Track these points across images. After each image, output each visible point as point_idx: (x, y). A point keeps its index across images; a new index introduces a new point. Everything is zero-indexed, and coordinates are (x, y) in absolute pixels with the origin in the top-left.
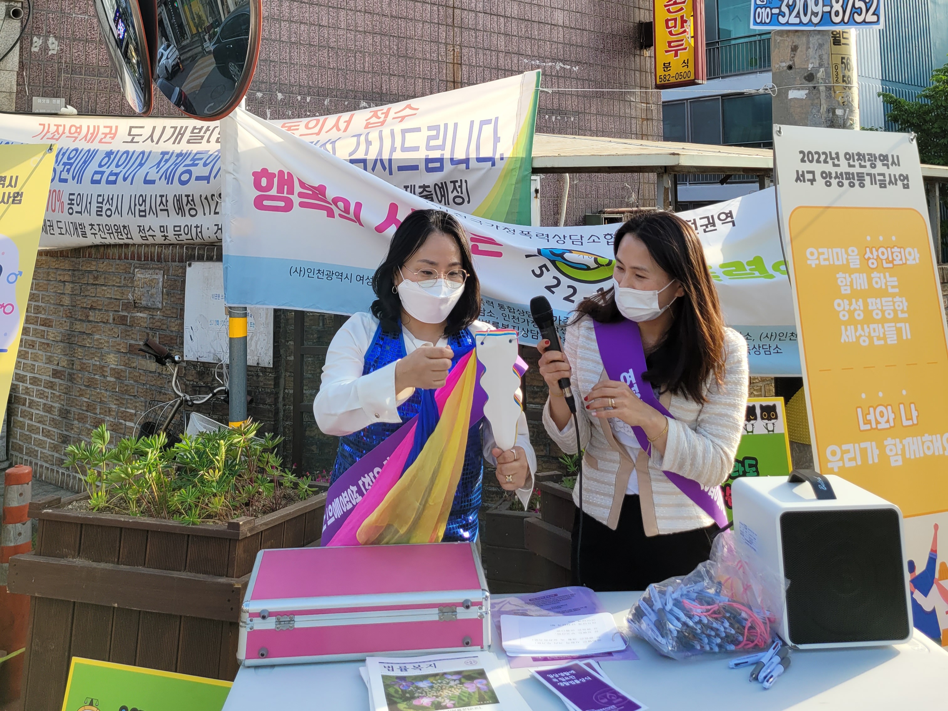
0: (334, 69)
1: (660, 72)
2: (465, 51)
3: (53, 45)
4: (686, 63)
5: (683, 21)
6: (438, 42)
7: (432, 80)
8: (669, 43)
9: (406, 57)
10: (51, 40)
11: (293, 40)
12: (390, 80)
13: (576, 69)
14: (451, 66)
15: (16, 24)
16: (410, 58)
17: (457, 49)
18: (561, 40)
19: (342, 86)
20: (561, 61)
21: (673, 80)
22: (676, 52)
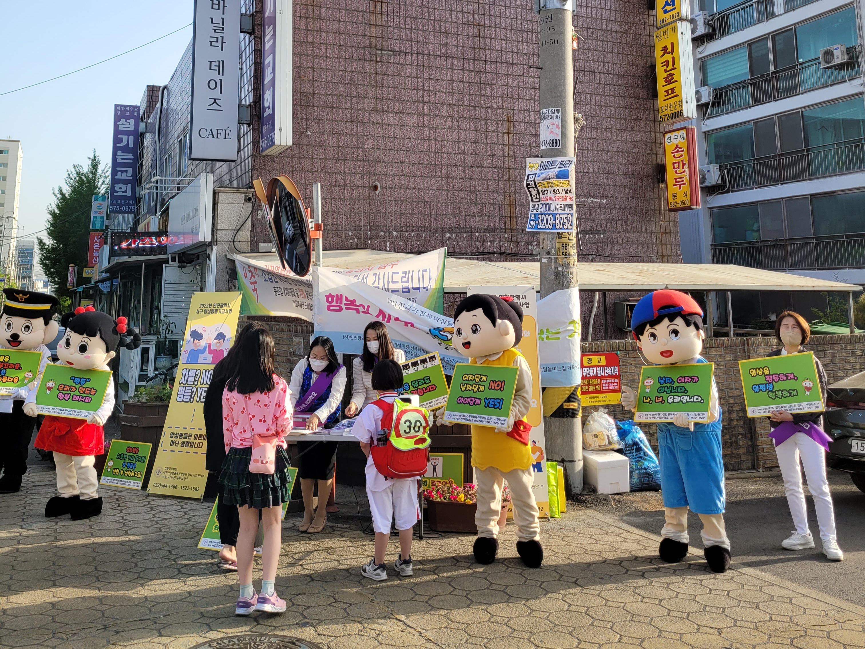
0: (428, 214)
1: (670, 199)
2: (518, 196)
5: (683, 164)
6: (498, 192)
7: (495, 217)
8: (676, 179)
9: (476, 203)
11: (402, 199)
12: (466, 219)
13: (604, 201)
14: (508, 206)
15: (249, 205)
16: (479, 204)
17: (512, 195)
18: (590, 183)
19: (434, 225)
20: (591, 196)
21: (678, 206)
22: (681, 185)
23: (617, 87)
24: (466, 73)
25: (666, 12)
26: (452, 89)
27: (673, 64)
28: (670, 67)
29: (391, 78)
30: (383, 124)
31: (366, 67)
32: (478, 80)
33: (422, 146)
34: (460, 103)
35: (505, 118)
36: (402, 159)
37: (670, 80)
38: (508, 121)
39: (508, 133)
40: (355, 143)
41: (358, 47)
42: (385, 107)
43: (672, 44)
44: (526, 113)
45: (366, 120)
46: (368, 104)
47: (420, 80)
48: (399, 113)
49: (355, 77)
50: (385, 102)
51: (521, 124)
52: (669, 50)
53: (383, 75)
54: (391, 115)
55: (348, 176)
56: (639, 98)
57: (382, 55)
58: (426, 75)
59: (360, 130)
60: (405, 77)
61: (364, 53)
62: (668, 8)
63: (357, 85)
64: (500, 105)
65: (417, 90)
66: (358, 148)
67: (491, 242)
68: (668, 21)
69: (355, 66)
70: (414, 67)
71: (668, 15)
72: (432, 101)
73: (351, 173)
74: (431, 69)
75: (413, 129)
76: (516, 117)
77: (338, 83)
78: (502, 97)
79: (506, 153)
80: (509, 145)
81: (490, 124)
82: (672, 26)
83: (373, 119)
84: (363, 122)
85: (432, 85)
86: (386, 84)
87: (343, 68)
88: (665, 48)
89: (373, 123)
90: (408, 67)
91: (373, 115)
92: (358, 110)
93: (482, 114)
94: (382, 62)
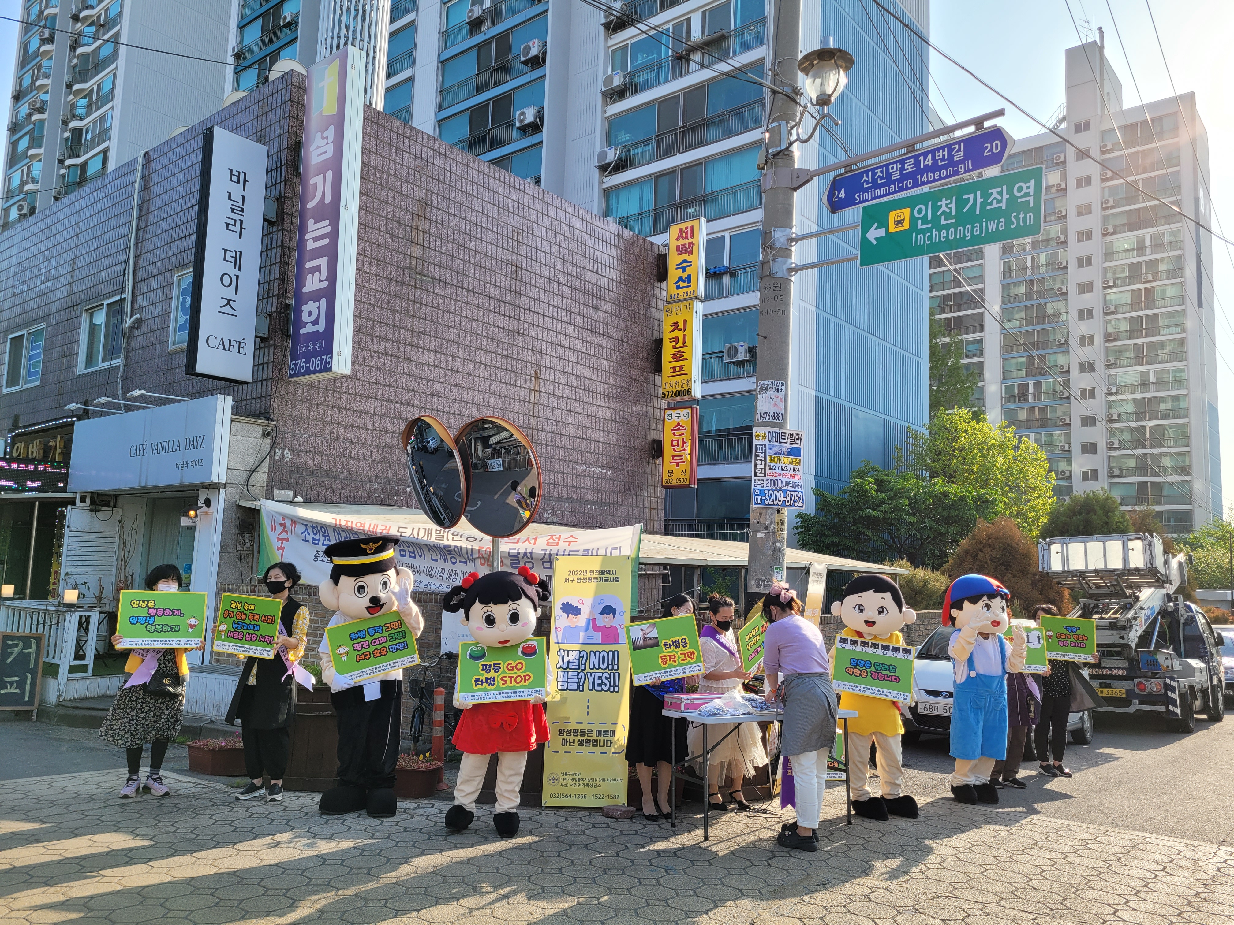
1: (665, 476)
3: (287, 454)
4: (684, 472)
5: (684, 443)
8: (673, 457)
10: (287, 451)
13: (609, 472)
15: (268, 441)
18: (601, 452)
20: (600, 466)
21: (674, 483)
22: (678, 463)
23: (628, 357)
24: (502, 317)
25: (678, 287)
26: (487, 333)
27: (684, 342)
28: (680, 344)
29: (429, 309)
30: (417, 362)
31: (404, 291)
32: (511, 328)
33: (454, 393)
34: (494, 350)
35: (533, 374)
36: (435, 406)
37: (678, 356)
38: (536, 377)
39: (535, 391)
40: (387, 380)
41: (398, 267)
42: (421, 342)
43: (685, 322)
44: (552, 371)
45: (401, 354)
46: (404, 336)
47: (458, 317)
48: (435, 351)
49: (393, 301)
50: (421, 337)
51: (547, 382)
52: (681, 326)
53: (421, 304)
54: (426, 353)
55: (378, 418)
56: (644, 371)
57: (422, 281)
58: (464, 313)
59: (394, 365)
60: (444, 311)
61: (404, 274)
62: (681, 284)
63: (394, 311)
64: (530, 359)
65: (454, 328)
66: (390, 386)
68: (680, 298)
69: (393, 289)
70: (452, 301)
71: (680, 291)
72: (468, 343)
73: (381, 415)
74: (469, 306)
75: (447, 372)
76: (543, 373)
77: (374, 306)
78: (532, 350)
79: (531, 412)
80: (534, 403)
81: (519, 377)
82: (687, 303)
83: (408, 355)
84: (398, 357)
85: (469, 325)
86: (423, 316)
87: (380, 288)
88: (676, 325)
89: (408, 360)
90: (447, 300)
91: (408, 350)
92: (393, 341)
93: (512, 365)
94: (421, 289)
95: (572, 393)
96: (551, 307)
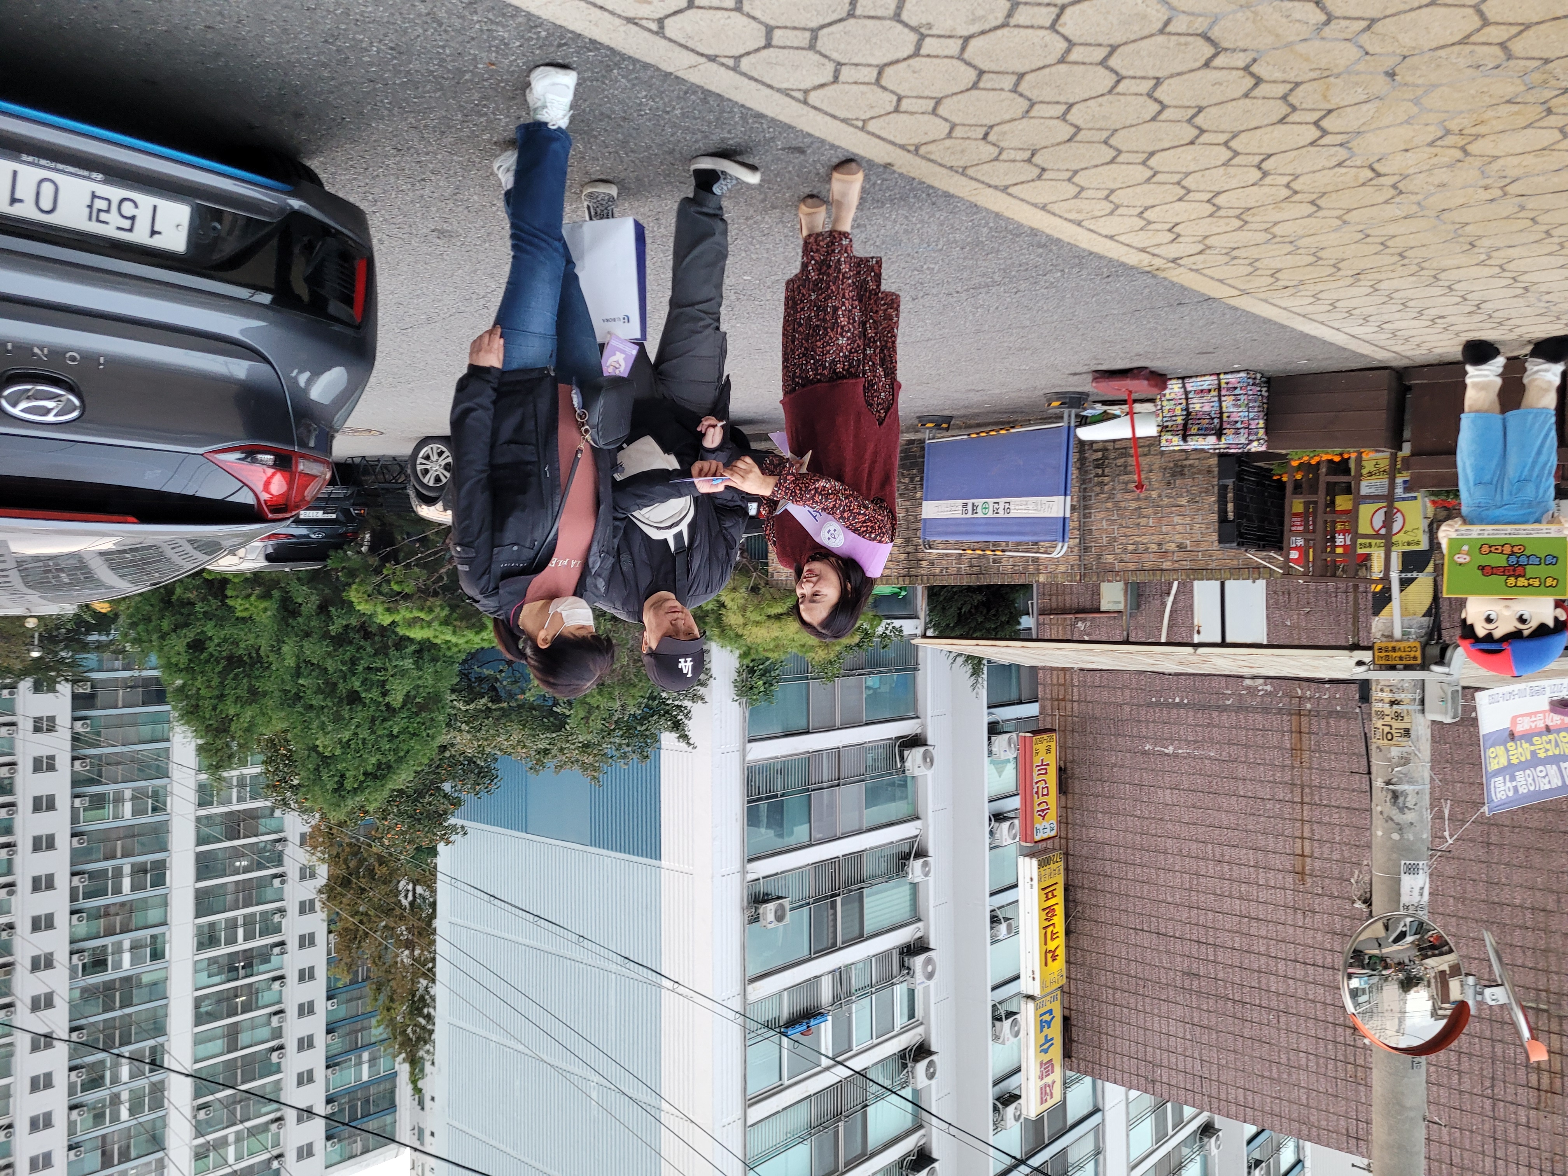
2: (1287, 762)
6: (1321, 770)
7: (1327, 734)
8: (1047, 773)
13: (1148, 747)
16: (1355, 754)
17: (1297, 764)
18: (1167, 775)
21: (1045, 736)
23: (1122, 907)
25: (1051, 1012)
27: (1045, 934)
28: (1049, 931)
35: (1309, 880)
37: (1049, 912)
38: (1303, 873)
39: (1303, 855)
43: (1046, 964)
44: (1272, 883)
51: (1281, 868)
52: (1049, 955)
56: (1090, 889)
62: (1048, 1017)
64: (1317, 899)
67: (1335, 697)
68: (1050, 998)
71: (1049, 1007)
75: (1474, 877)
76: (1290, 878)
78: (1314, 912)
79: (1306, 826)
80: (1302, 838)
82: (1046, 990)
88: (1054, 958)
95: (1229, 853)
96: (1281, 973)
